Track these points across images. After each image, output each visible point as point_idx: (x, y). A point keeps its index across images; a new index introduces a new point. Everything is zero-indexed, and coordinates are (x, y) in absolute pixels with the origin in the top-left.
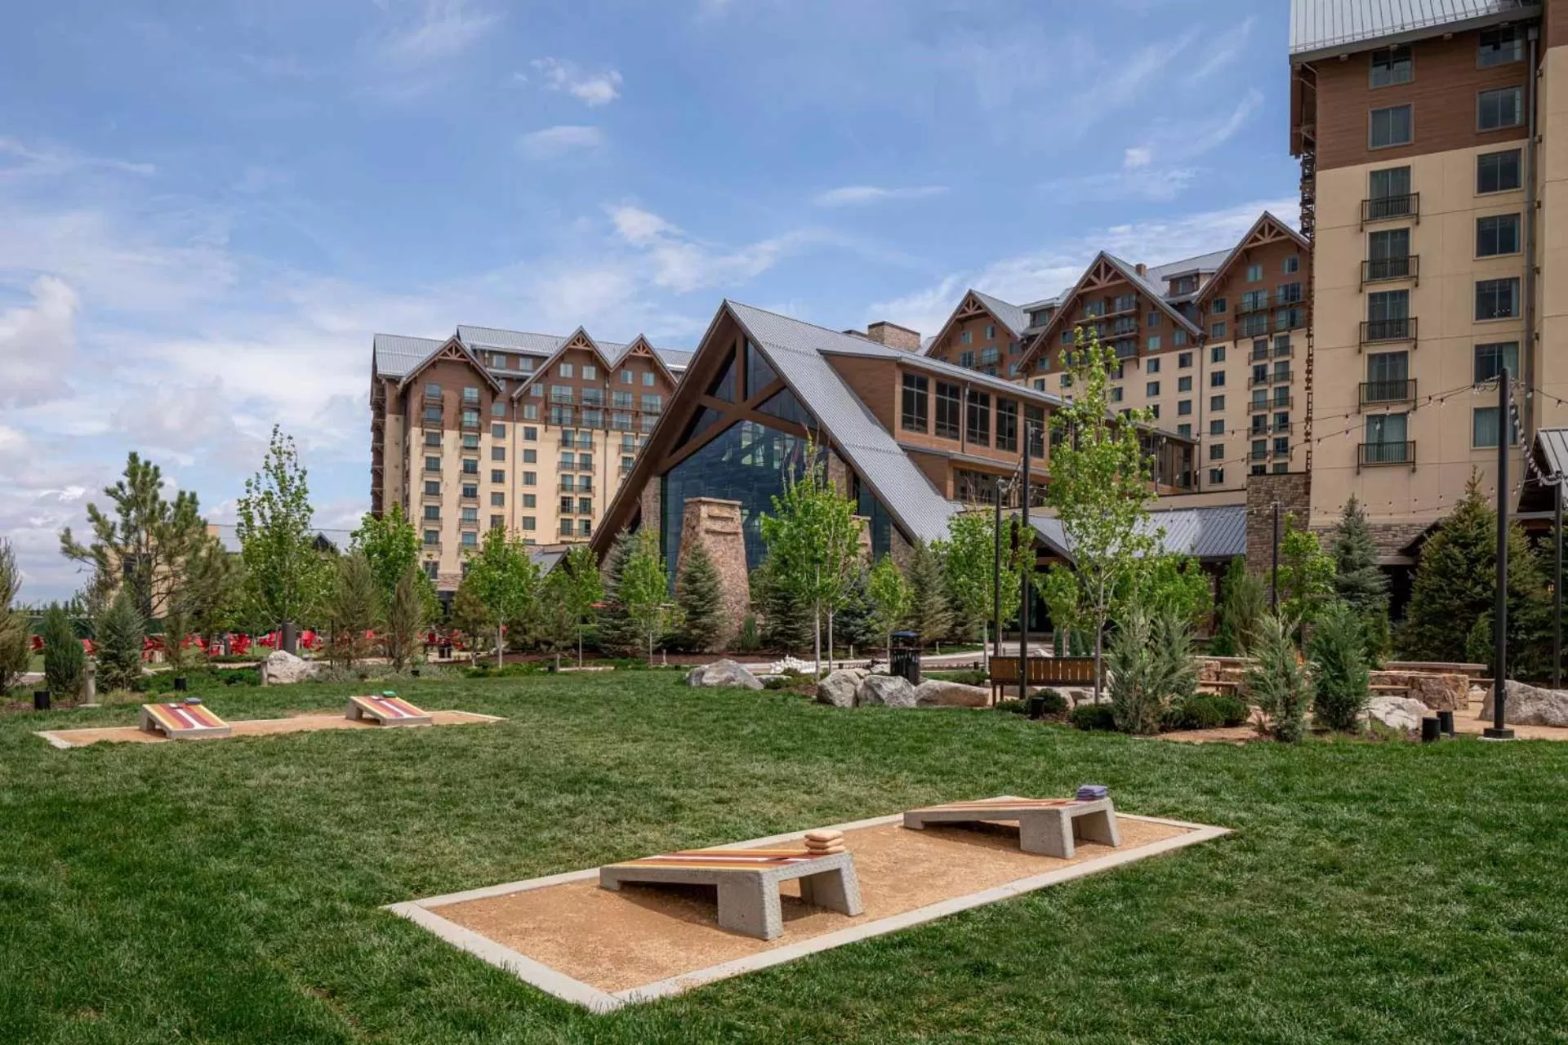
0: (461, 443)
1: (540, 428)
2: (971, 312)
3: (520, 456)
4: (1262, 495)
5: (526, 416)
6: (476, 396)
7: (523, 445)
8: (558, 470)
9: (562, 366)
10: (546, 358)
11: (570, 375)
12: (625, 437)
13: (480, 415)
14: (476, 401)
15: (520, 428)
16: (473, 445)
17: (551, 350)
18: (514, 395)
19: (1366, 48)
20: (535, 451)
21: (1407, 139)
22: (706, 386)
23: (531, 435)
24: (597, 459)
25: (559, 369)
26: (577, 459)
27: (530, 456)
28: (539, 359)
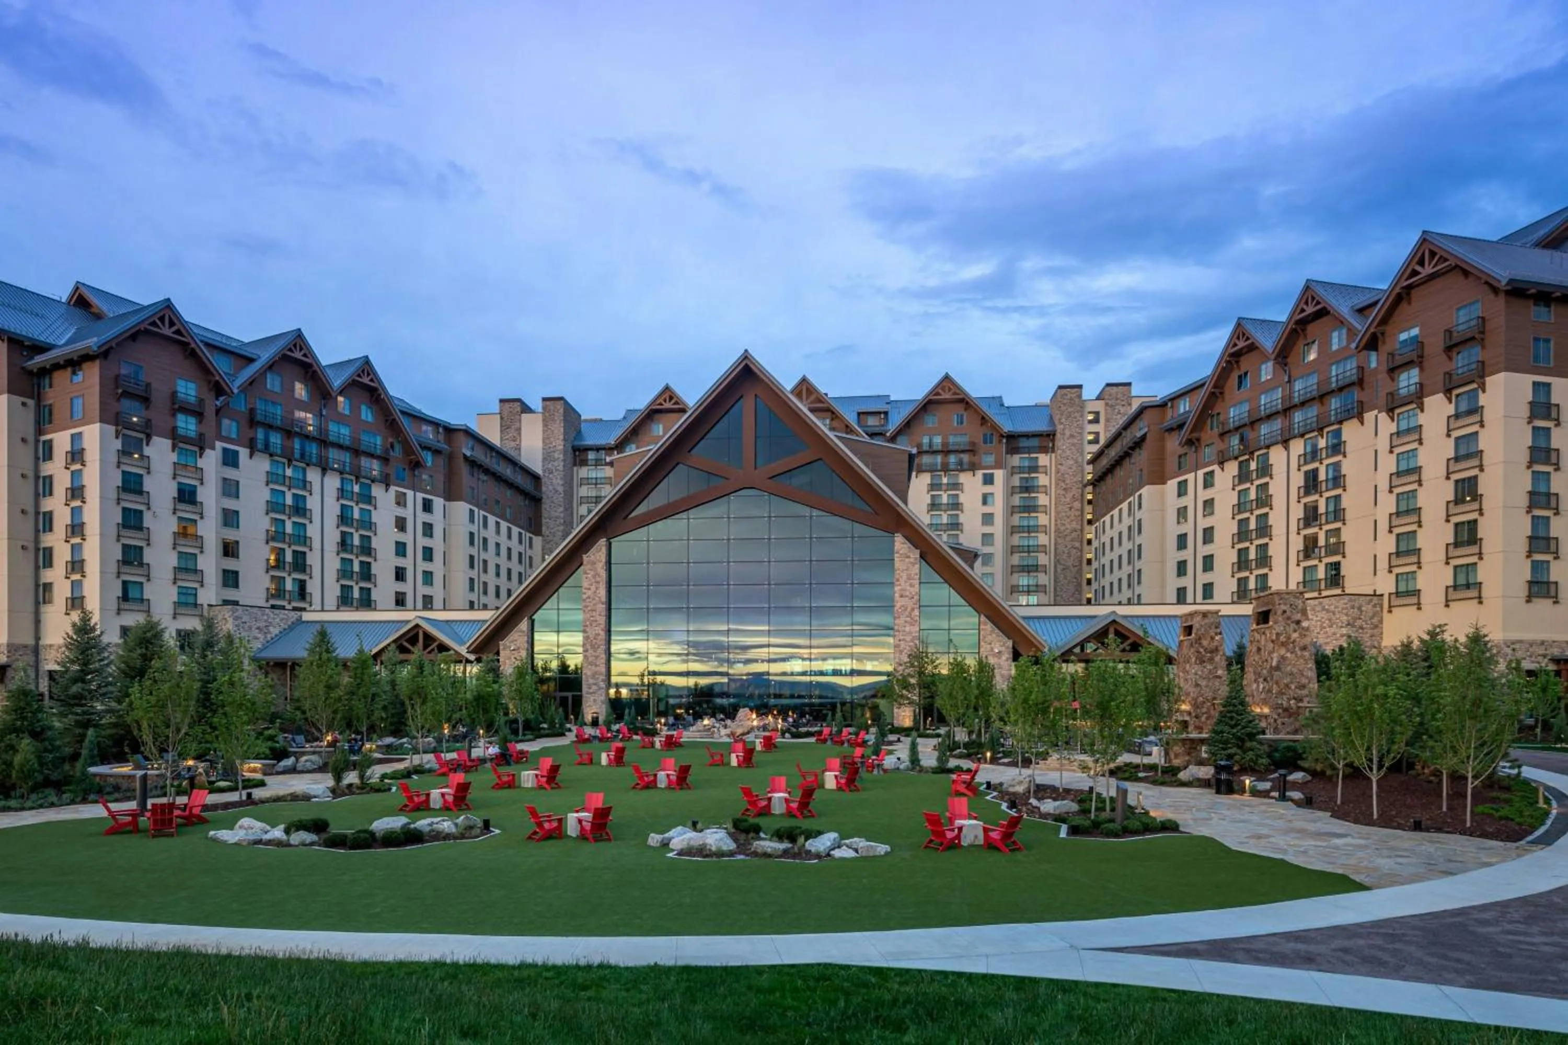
0: (175, 458)
1: (243, 452)
6: (193, 393)
7: (223, 471)
8: (267, 511)
9: (269, 375)
11: (278, 389)
12: (342, 480)
13: (200, 422)
16: (191, 463)
20: (236, 483)
23: (230, 459)
24: (313, 503)
25: (267, 380)
26: (289, 501)
27: (231, 488)
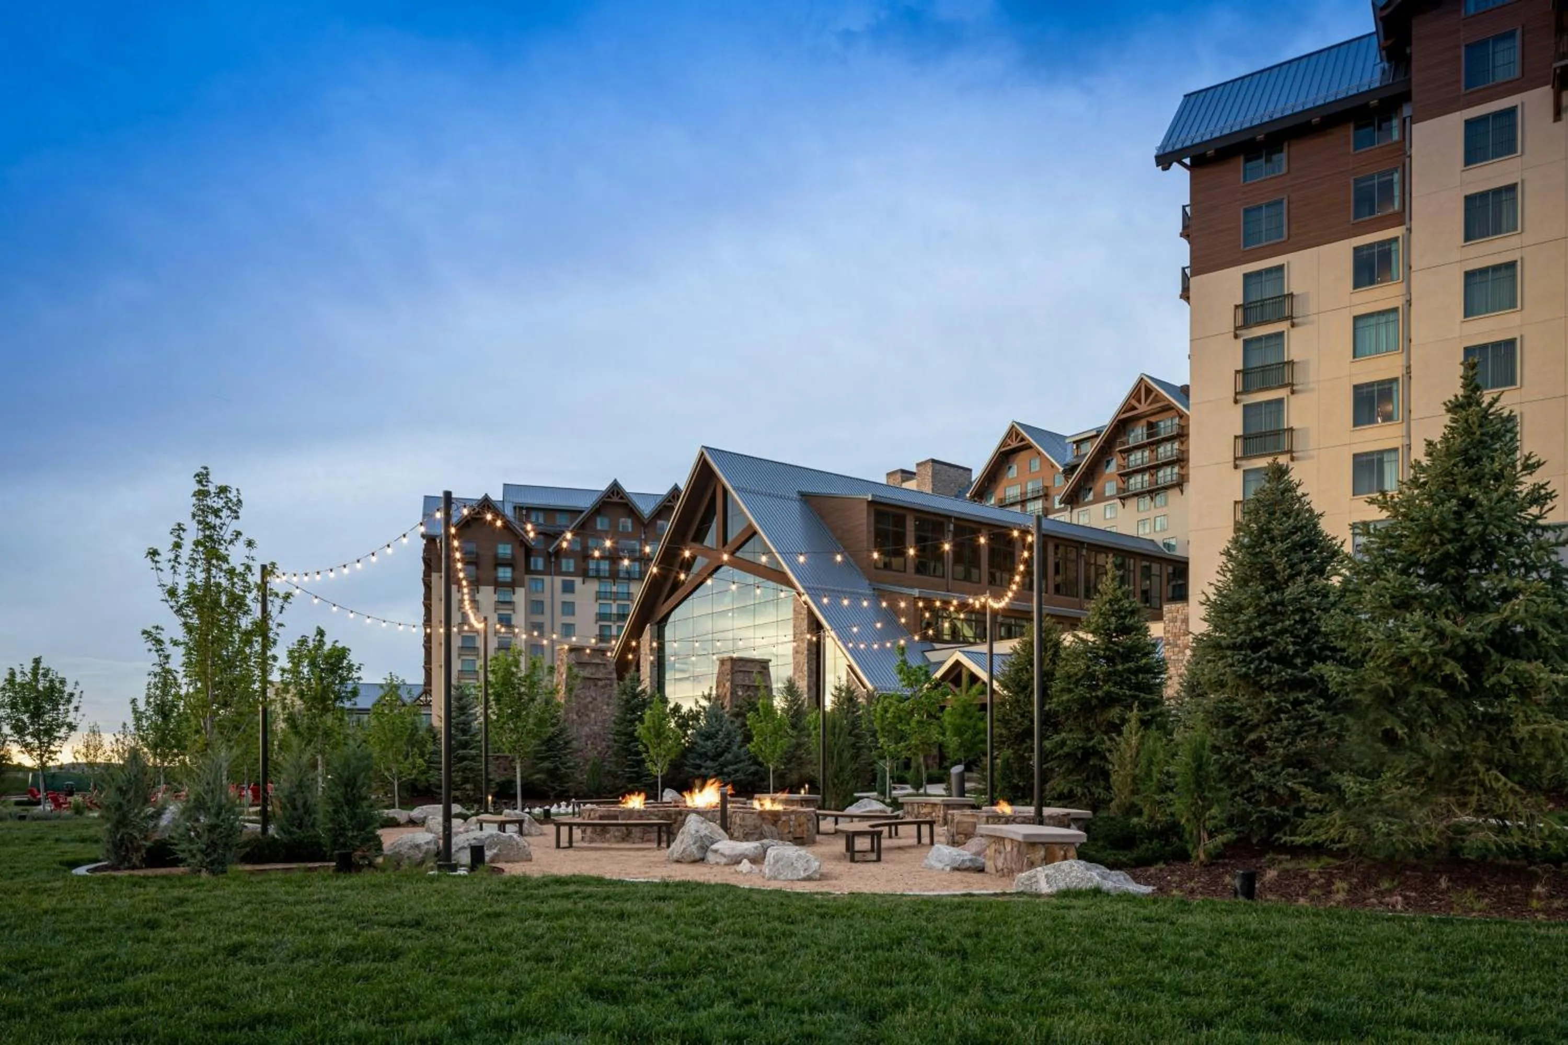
0: (495, 598)
1: (578, 581)
2: (1014, 444)
3: (558, 608)
4: (1178, 624)
5: (564, 569)
6: (509, 551)
7: (560, 597)
8: (596, 622)
9: (599, 520)
10: (581, 512)
11: (606, 527)
14: (509, 557)
15: (558, 580)
16: (508, 599)
17: (586, 504)
18: (551, 550)
19: (1232, 141)
20: (573, 603)
21: (1281, 236)
22: (691, 534)
23: (568, 588)
25: (595, 521)
26: (614, 610)
27: (569, 608)
28: (574, 512)
